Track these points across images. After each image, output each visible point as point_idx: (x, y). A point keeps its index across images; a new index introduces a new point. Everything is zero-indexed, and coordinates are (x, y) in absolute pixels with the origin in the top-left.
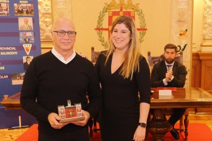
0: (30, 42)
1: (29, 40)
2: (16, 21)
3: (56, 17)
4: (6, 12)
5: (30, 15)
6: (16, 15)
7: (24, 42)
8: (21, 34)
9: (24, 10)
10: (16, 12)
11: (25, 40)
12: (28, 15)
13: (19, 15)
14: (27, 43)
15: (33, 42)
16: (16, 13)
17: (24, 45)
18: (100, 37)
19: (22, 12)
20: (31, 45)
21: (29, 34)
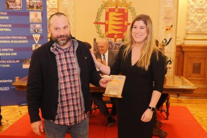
0: (39, 32)
1: (38, 31)
2: (28, 14)
5: (39, 10)
6: (28, 10)
8: (32, 26)
9: (34, 5)
11: (35, 31)
12: (37, 10)
13: (31, 9)
14: (36, 33)
15: (42, 32)
16: (28, 8)
17: (33, 35)
18: (98, 30)
19: (32, 7)
20: (39, 35)
21: (38, 26)
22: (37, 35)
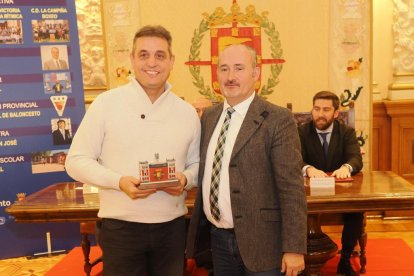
0: (64, 91)
1: (61, 87)
2: (36, 52)
3: (111, 42)
4: (17, 37)
5: (62, 40)
6: (35, 41)
7: (53, 92)
8: (47, 78)
9: (50, 31)
10: (37, 35)
11: (55, 88)
12: (57, 41)
13: (42, 41)
14: (58, 93)
15: (70, 91)
16: (37, 39)
17: (52, 98)
18: (196, 79)
19: (46, 35)
20: (66, 97)
21: (61, 77)
22: (61, 97)
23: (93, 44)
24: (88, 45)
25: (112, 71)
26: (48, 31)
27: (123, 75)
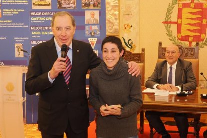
0: (96, 36)
1: (95, 34)
2: (83, 14)
3: (123, 10)
4: (73, 6)
5: (97, 8)
6: (83, 8)
7: (90, 36)
8: (87, 28)
9: (91, 3)
10: (84, 5)
11: (91, 34)
12: (95, 8)
13: (86, 8)
14: (93, 37)
15: (99, 36)
16: (83, 7)
17: (89, 39)
18: (169, 31)
19: (89, 5)
20: (97, 39)
21: (95, 28)
22: (94, 39)
23: (116, 11)
24: (113, 11)
25: (122, 26)
26: (90, 3)
27: (128, 28)
